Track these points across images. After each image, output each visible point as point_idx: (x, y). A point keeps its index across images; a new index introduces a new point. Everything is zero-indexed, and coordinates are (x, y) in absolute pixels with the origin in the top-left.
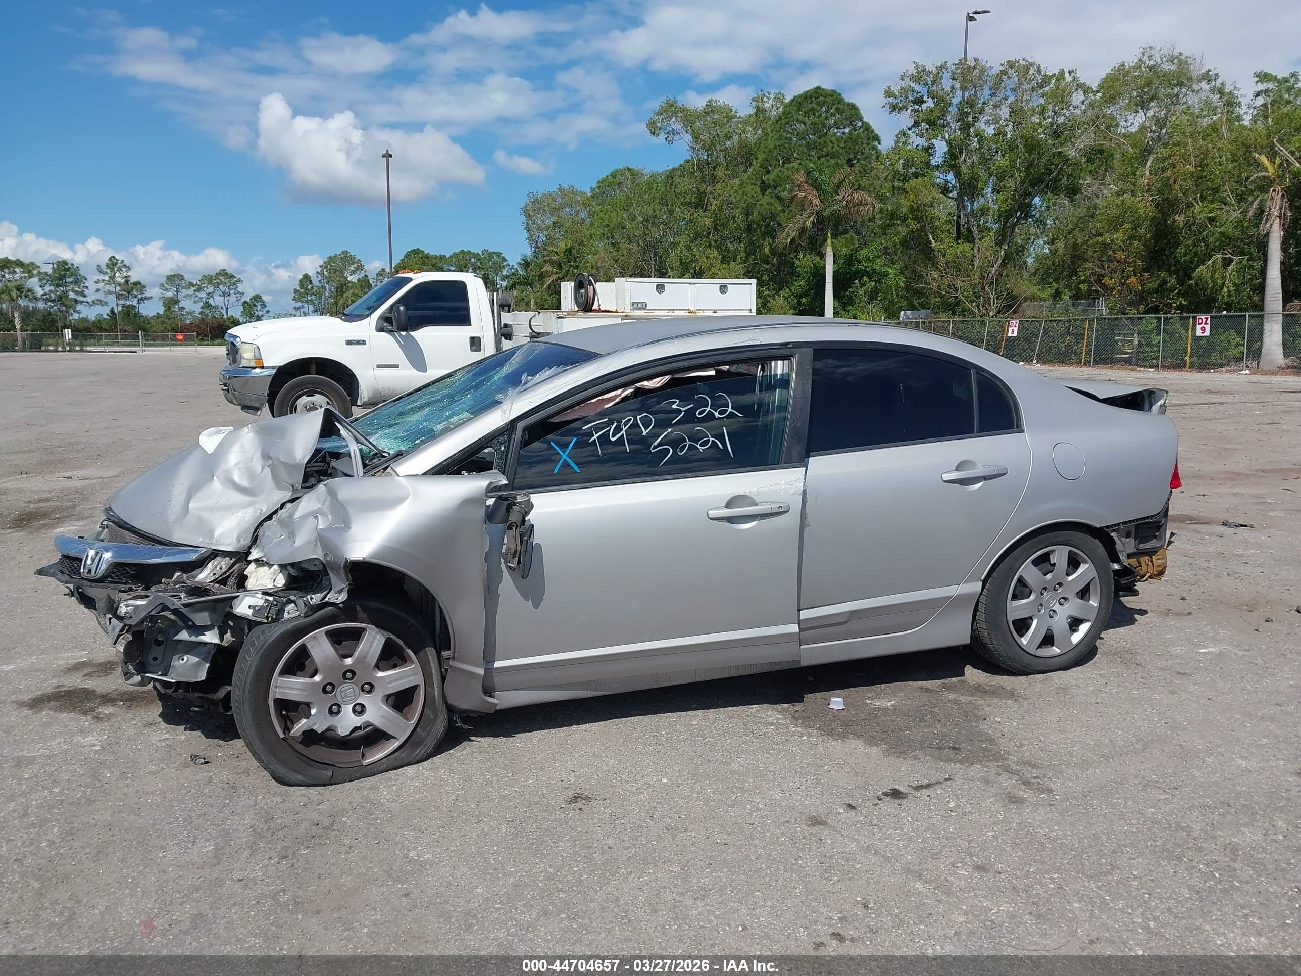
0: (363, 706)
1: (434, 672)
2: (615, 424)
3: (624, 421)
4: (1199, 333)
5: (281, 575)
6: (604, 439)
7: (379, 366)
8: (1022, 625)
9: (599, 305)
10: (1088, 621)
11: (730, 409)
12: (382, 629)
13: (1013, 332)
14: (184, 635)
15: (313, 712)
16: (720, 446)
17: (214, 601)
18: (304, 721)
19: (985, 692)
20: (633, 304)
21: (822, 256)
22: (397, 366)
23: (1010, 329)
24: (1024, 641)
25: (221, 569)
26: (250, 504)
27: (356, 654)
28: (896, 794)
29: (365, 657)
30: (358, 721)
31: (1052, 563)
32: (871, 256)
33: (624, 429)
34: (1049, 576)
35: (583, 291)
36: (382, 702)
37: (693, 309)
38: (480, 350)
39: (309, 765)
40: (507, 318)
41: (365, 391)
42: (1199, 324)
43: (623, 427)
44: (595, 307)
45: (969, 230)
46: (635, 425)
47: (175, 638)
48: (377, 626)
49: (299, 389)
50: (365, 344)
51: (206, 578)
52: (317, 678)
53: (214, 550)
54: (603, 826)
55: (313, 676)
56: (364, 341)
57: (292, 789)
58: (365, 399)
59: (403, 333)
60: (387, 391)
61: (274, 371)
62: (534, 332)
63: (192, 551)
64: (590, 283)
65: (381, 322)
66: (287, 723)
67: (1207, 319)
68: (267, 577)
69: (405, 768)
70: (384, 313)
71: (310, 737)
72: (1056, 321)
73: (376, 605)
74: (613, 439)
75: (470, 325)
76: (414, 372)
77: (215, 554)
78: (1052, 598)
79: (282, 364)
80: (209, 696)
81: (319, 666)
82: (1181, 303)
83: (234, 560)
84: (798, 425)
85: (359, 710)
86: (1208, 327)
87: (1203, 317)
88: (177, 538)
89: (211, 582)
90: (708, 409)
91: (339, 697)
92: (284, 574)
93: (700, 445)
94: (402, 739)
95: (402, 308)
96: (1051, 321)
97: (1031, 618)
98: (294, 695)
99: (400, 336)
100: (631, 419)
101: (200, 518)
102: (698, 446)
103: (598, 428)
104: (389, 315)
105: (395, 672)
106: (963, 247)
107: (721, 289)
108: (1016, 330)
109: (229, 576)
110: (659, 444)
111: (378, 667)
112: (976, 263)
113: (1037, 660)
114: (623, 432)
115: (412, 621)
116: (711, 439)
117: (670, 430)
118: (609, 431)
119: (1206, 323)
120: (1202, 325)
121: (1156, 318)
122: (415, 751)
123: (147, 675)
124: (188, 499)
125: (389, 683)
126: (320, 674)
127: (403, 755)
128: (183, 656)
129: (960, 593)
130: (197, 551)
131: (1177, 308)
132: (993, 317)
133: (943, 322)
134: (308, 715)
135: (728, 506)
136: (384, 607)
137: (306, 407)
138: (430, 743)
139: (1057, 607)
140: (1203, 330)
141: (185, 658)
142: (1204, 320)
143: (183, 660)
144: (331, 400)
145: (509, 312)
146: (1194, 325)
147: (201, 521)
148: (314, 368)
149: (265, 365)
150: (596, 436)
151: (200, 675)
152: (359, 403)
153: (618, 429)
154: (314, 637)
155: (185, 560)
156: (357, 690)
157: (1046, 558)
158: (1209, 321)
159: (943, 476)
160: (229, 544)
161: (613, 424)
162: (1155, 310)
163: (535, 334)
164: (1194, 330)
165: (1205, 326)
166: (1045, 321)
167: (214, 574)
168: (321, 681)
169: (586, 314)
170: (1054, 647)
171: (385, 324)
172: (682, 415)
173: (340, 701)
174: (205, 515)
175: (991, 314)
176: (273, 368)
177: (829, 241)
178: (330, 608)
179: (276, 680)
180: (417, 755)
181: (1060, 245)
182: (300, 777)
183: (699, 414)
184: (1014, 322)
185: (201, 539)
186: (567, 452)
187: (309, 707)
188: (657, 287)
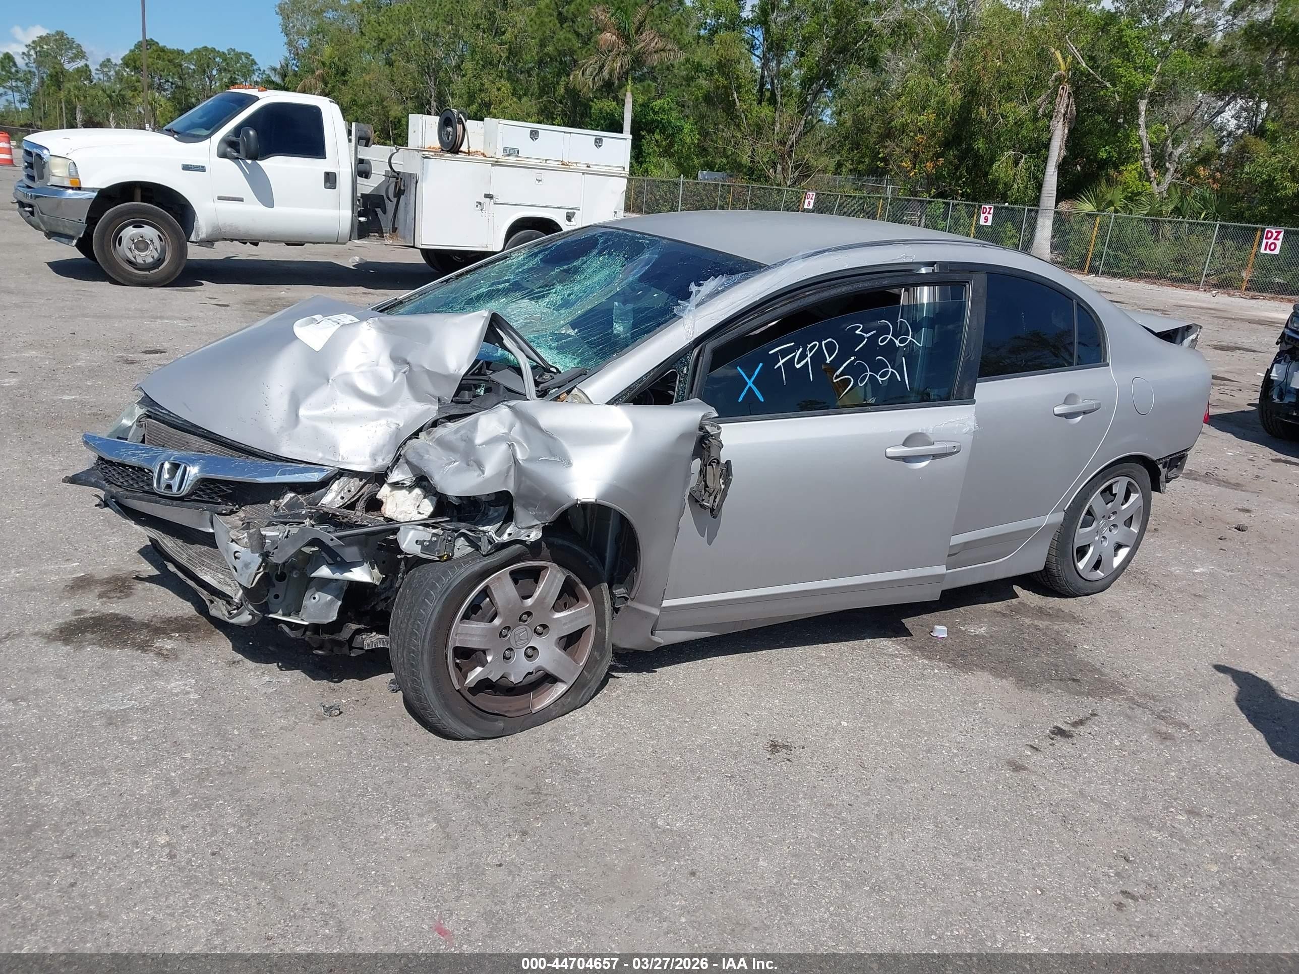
0: (534, 648)
1: (607, 611)
2: (801, 349)
3: (809, 346)
4: (982, 222)
5: (426, 500)
6: (789, 364)
7: (220, 198)
8: (1082, 551)
9: (469, 147)
10: (1127, 546)
11: (910, 338)
12: (564, 567)
13: (809, 203)
14: (324, 572)
15: (489, 659)
16: (898, 377)
17: (367, 534)
18: (479, 669)
19: (1049, 615)
20: (504, 150)
21: (622, 103)
22: (241, 200)
23: (807, 201)
24: (1081, 565)
25: (349, 491)
26: (380, 416)
27: (536, 595)
28: (1059, 732)
29: (545, 598)
30: (530, 666)
31: (1114, 492)
32: (667, 107)
33: (809, 356)
34: (1110, 505)
35: (450, 129)
36: (555, 645)
37: (566, 161)
38: (335, 188)
39: (481, 717)
40: (366, 153)
41: (203, 225)
42: (983, 213)
43: (808, 353)
44: (464, 148)
45: (773, 94)
46: (819, 353)
47: (313, 575)
48: (559, 565)
49: (124, 218)
50: (205, 171)
51: (332, 501)
52: (497, 622)
53: (341, 469)
54: (824, 779)
55: (492, 620)
56: (203, 167)
57: (462, 744)
58: (203, 236)
59: (249, 162)
60: (228, 228)
61: (95, 194)
62: (394, 171)
63: (316, 471)
64: (460, 121)
65: (224, 146)
66: (463, 673)
67: (990, 208)
68: (408, 503)
69: (571, 713)
70: (227, 136)
71: (484, 685)
72: (851, 196)
73: (560, 542)
74: (798, 366)
75: (325, 158)
76: (261, 208)
77: (341, 473)
78: (1105, 526)
79: (104, 186)
80: (334, 637)
81: (501, 610)
82: (966, 191)
83: (364, 481)
84: (972, 359)
85: (532, 652)
86: (990, 217)
87: (987, 207)
88: (286, 450)
89: (338, 508)
90: (890, 336)
91: (513, 641)
92: (431, 501)
93: (880, 377)
94: (571, 683)
95: (251, 133)
96: (846, 196)
97: (1089, 545)
98: (474, 643)
99: (246, 164)
100: (816, 345)
101: (316, 430)
102: (878, 377)
103: (784, 353)
104: (234, 139)
105: (570, 613)
106: (766, 111)
107: (596, 141)
108: (812, 202)
109: (358, 500)
110: (842, 374)
111: (556, 608)
112: (777, 128)
113: (1087, 583)
114: (808, 359)
115: (591, 558)
116: (891, 370)
117: (852, 358)
118: (794, 356)
119: (989, 213)
120: (986, 215)
121: (944, 203)
122: (580, 695)
123: (271, 616)
124: (295, 403)
125: (565, 624)
126: (500, 617)
127: (569, 699)
128: (314, 594)
129: (1049, 523)
130: (322, 470)
131: (962, 195)
132: (789, 186)
133: (742, 187)
134: (483, 663)
135: (905, 444)
136: (566, 543)
137: (133, 240)
138: (594, 685)
139: (1107, 534)
140: (986, 219)
141: (317, 596)
142: (988, 210)
143: (314, 598)
144: (162, 233)
145: (367, 145)
146: (979, 215)
147: (317, 435)
148: (138, 193)
149: (83, 186)
150: (782, 362)
151: (331, 614)
152: (193, 238)
153: (803, 356)
154: (498, 578)
155: (307, 480)
156: (530, 631)
157: (1109, 488)
158: (992, 212)
159: (1055, 409)
160: (363, 463)
161: (798, 350)
162: (942, 195)
163: (393, 173)
164: (978, 219)
165: (989, 216)
166: (841, 196)
167: (342, 498)
168: (500, 625)
169: (453, 155)
170: (1098, 571)
171: (229, 149)
172: (864, 342)
173: (513, 645)
174: (324, 427)
175: (788, 183)
176: (93, 190)
177: (629, 87)
178: (518, 546)
179: (457, 627)
180: (582, 698)
181: (846, 116)
182: (472, 731)
183: (881, 342)
184: (811, 193)
185: (320, 455)
186: (753, 378)
187: (485, 654)
188: (531, 132)
